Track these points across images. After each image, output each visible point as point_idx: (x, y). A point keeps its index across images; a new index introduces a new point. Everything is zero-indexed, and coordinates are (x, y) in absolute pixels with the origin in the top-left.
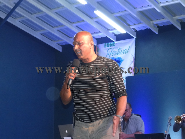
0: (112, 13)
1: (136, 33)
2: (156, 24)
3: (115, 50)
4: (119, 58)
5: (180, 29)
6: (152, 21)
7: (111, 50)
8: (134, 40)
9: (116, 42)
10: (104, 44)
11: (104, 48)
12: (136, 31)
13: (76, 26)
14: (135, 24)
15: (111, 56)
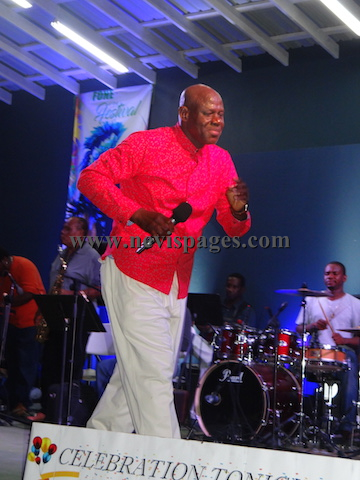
0: (96, 30)
1: (154, 73)
2: (193, 58)
3: (112, 107)
5: (239, 70)
6: (182, 50)
7: (104, 106)
8: (150, 88)
9: (116, 91)
10: (92, 94)
11: (91, 101)
12: (156, 70)
13: (30, 52)
14: (149, 55)
15: (104, 120)
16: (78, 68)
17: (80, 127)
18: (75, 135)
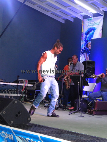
0: (87, 1)
3: (92, 23)
4: (94, 27)
9: (93, 18)
12: (104, 11)
13: (69, 9)
14: (102, 7)
16: (82, 13)
17: (83, 29)
18: (82, 31)
